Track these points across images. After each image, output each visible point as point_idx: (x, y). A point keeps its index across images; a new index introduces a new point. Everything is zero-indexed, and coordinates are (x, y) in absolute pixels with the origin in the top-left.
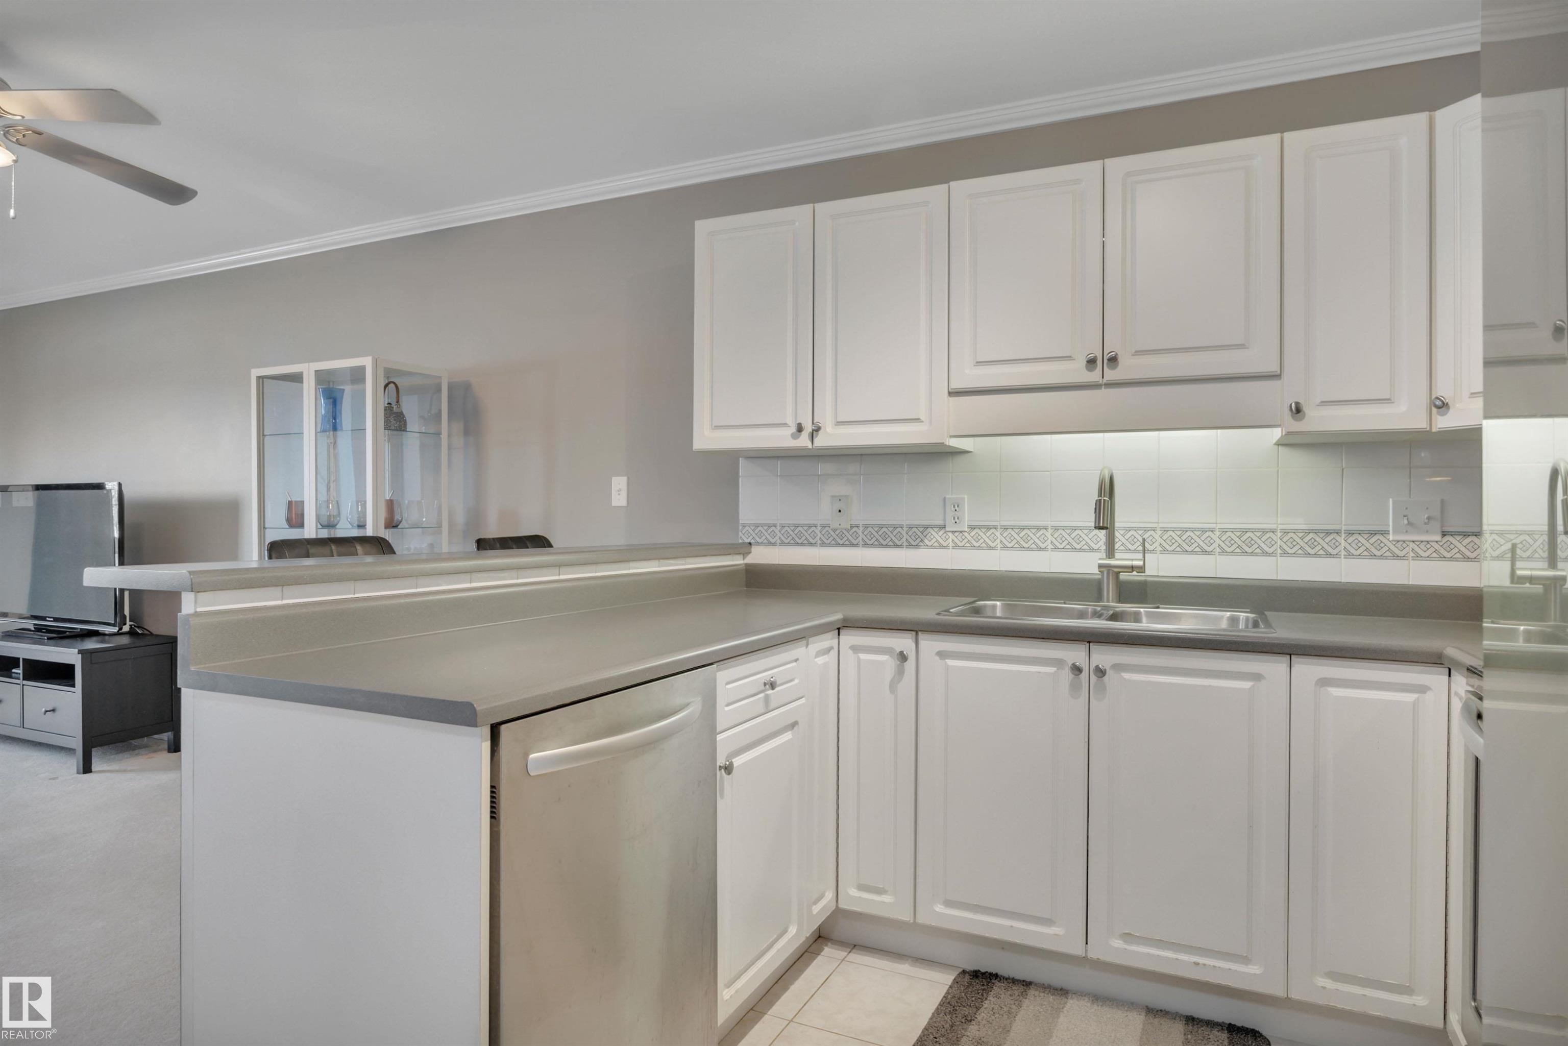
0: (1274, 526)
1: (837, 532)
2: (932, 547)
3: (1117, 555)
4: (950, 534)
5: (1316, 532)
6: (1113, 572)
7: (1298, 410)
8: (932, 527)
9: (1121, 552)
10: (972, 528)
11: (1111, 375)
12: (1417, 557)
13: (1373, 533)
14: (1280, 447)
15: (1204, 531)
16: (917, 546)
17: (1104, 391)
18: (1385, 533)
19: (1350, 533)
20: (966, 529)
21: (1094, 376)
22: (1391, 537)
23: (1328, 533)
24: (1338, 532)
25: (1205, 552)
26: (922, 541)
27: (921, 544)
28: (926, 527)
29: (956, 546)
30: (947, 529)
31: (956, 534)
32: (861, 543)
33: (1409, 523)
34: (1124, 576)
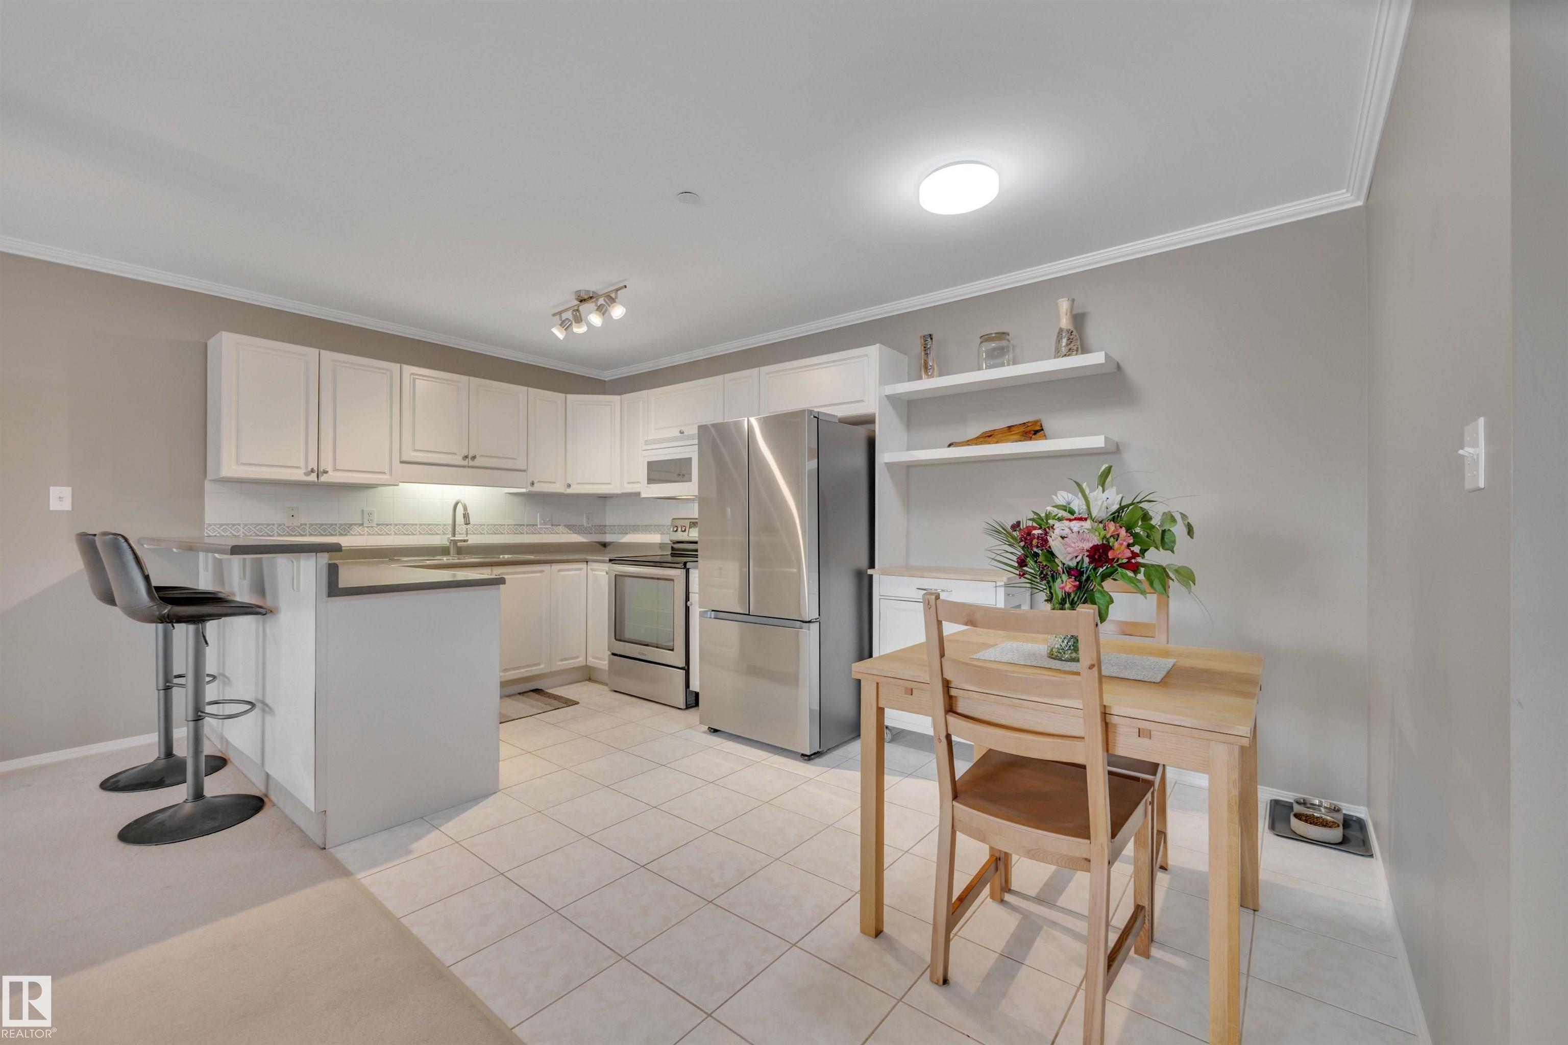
0: (504, 523)
1: (290, 528)
2: (355, 535)
3: (456, 536)
4: (366, 528)
5: (517, 525)
6: (455, 542)
7: (533, 484)
8: (355, 524)
9: (460, 534)
10: (378, 525)
11: (472, 463)
12: (545, 533)
13: (534, 525)
14: (507, 494)
15: (481, 525)
16: (346, 535)
17: (467, 469)
18: (537, 525)
19: (527, 525)
20: (375, 526)
21: (465, 463)
22: (539, 527)
23: (521, 525)
24: (524, 525)
25: (481, 534)
26: (349, 532)
27: (348, 534)
28: (352, 525)
29: (369, 534)
30: (365, 525)
31: (369, 528)
32: (308, 534)
33: (544, 522)
34: (459, 544)
